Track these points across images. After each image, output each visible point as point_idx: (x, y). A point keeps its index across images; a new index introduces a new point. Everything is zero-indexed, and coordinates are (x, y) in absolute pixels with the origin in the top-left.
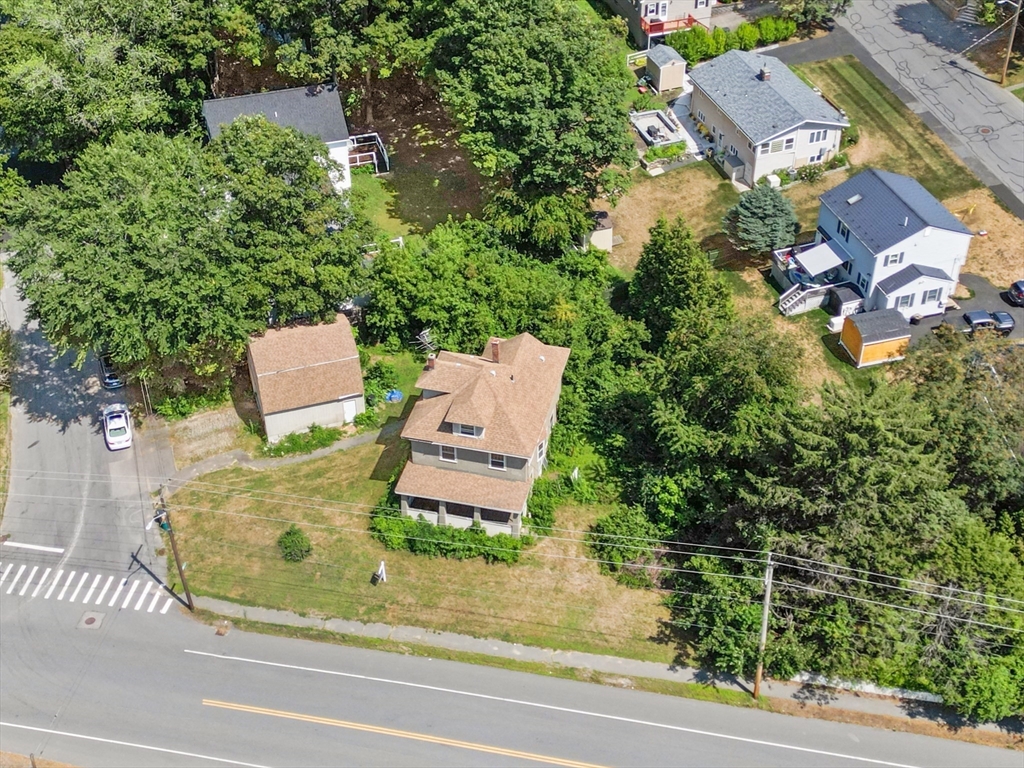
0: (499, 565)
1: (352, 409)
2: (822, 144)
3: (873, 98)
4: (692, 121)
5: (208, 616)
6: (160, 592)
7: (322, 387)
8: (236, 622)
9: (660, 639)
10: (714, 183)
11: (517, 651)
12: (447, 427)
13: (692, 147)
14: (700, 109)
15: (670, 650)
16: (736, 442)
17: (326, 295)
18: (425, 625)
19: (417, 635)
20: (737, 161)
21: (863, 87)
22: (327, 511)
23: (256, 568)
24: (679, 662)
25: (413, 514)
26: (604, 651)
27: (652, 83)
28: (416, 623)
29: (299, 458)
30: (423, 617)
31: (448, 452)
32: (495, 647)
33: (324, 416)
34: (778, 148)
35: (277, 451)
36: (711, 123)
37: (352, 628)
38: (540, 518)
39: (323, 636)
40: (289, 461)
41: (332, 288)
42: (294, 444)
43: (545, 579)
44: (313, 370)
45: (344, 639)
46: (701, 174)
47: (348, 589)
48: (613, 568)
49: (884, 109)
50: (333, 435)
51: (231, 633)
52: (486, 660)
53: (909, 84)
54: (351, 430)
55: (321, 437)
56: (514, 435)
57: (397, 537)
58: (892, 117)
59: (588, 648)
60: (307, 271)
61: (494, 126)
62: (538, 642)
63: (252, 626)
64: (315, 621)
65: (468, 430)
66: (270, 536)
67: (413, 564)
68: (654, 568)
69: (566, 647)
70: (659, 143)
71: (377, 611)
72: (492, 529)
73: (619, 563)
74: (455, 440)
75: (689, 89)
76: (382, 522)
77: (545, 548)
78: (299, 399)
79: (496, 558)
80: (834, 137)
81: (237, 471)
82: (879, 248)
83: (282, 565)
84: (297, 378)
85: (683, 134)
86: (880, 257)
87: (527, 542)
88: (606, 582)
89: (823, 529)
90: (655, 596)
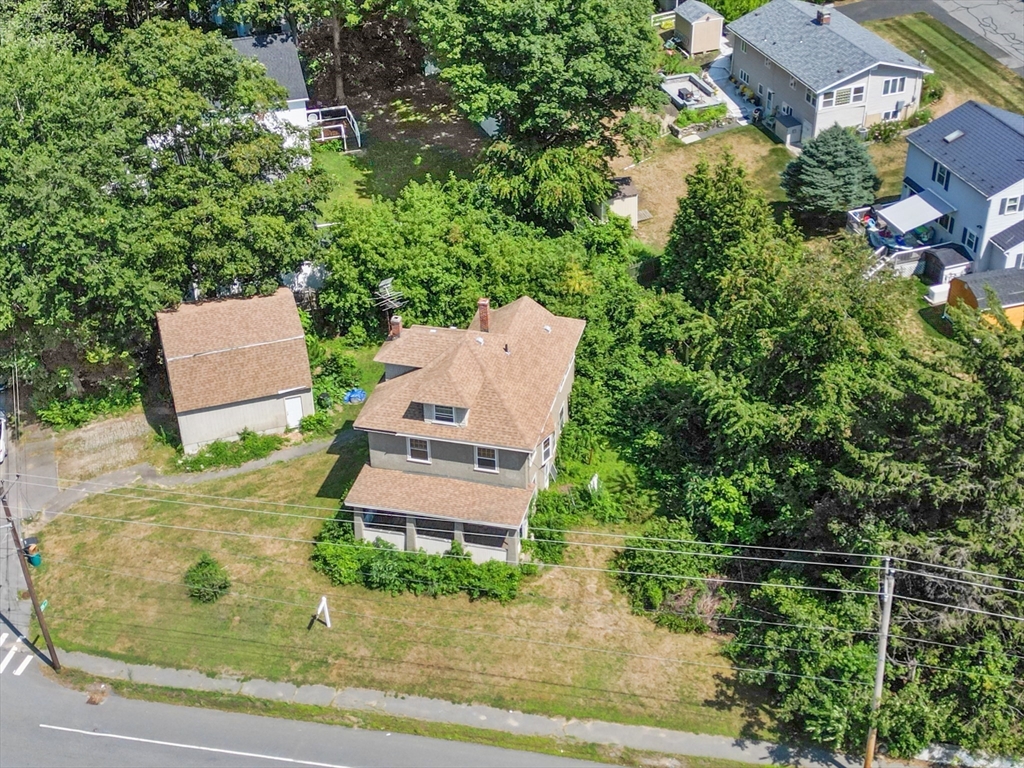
0: (490, 605)
1: (297, 409)
2: (898, 96)
3: (955, 53)
4: (733, 82)
5: (78, 678)
6: (17, 646)
7: (255, 377)
8: (117, 686)
9: (720, 704)
10: (764, 148)
11: (513, 722)
12: (416, 411)
13: (734, 110)
14: (742, 68)
15: (736, 718)
16: (822, 416)
18: (382, 686)
19: (373, 701)
20: (791, 120)
21: (942, 43)
22: (255, 537)
23: (151, 612)
24: (748, 734)
25: (369, 535)
26: (639, 720)
27: (682, 45)
28: (371, 683)
29: (224, 472)
30: (381, 674)
31: (419, 448)
32: (482, 716)
33: (259, 418)
34: (843, 99)
35: (195, 465)
36: (759, 82)
37: (281, 692)
38: (547, 544)
39: (237, 704)
40: (209, 476)
42: (220, 455)
43: (555, 619)
44: (243, 354)
45: (266, 707)
46: (746, 139)
47: (277, 639)
48: (649, 605)
49: (970, 64)
50: (272, 444)
51: (108, 701)
52: (470, 735)
53: (998, 40)
54: (296, 437)
55: (253, 446)
56: (508, 421)
57: (348, 568)
58: (982, 73)
59: (615, 715)
61: (487, 54)
62: (545, 709)
63: (139, 691)
64: (226, 683)
65: (445, 413)
66: (172, 570)
67: (371, 608)
68: (707, 606)
69: (585, 716)
70: (692, 107)
71: (316, 668)
72: (480, 555)
73: (657, 595)
74: (428, 429)
75: (729, 51)
76: (329, 548)
77: (553, 579)
78: (225, 393)
79: (483, 593)
80: (913, 87)
81: (140, 490)
82: (993, 190)
83: (188, 607)
84: (221, 364)
85: (721, 96)
86: (995, 201)
87: (528, 572)
88: (641, 624)
89: (964, 524)
90: (709, 643)
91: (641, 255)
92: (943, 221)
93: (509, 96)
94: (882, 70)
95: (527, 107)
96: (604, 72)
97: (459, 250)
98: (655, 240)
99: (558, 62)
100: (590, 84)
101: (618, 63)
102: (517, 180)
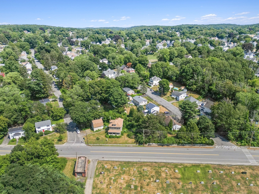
0: (119, 138)
1: (102, 127)
2: (145, 103)
3: (150, 99)
4: (133, 102)
5: (90, 145)
6: (84, 144)
7: (99, 125)
8: (93, 146)
9: (135, 143)
10: (136, 107)
11: (121, 145)
12: (113, 125)
13: (133, 104)
14: (134, 101)
15: (136, 143)
16: (140, 123)
17: (100, 116)
18: (112, 144)
19: (111, 145)
20: (138, 105)
21: (149, 98)
22: (101, 136)
23: (94, 141)
24: (137, 144)
25: (110, 135)
26: (129, 144)
27: (129, 99)
28: (111, 144)
29: (97, 132)
30: (111, 143)
31: (113, 128)
32: (119, 145)
33: (99, 128)
34: (141, 103)
35: (95, 132)
36: (135, 102)
37: (105, 145)
38: (122, 134)
39: (102, 146)
40: (96, 133)
41: (100, 115)
42: (97, 131)
43: (123, 139)
45: (104, 146)
46: (134, 106)
47: (104, 142)
48: (129, 137)
49: (151, 100)
50: (101, 130)
51: (92, 147)
52: (118, 146)
53: (153, 98)
54: (102, 129)
55: (99, 130)
56: (119, 125)
57: (108, 137)
58: (152, 101)
59: (128, 144)
60: (98, 113)
61: (115, 101)
62: (123, 144)
63: (94, 146)
64: (101, 145)
65: (115, 125)
66: (95, 138)
67: (110, 139)
68: (133, 137)
69: (126, 144)
70: (130, 104)
71: (107, 143)
72: (117, 135)
73: (130, 136)
74: (114, 126)
75: (133, 100)
76: (107, 136)
77: (123, 137)
78: (97, 126)
79: (118, 138)
80: (147, 102)
81: (91, 134)
82: (151, 109)
83: (97, 140)
84: (97, 124)
85: (132, 103)
86: (152, 109)
87: (121, 136)
88: (129, 139)
89: (148, 128)
90: (134, 139)
91: (127, 115)
92: (148, 111)
93: (117, 104)
94: (144, 101)
95: (118, 104)
96: (124, 102)
97: (114, 115)
98: (128, 114)
99: (120, 101)
100: (123, 103)
101: (124, 101)
102: (117, 110)
